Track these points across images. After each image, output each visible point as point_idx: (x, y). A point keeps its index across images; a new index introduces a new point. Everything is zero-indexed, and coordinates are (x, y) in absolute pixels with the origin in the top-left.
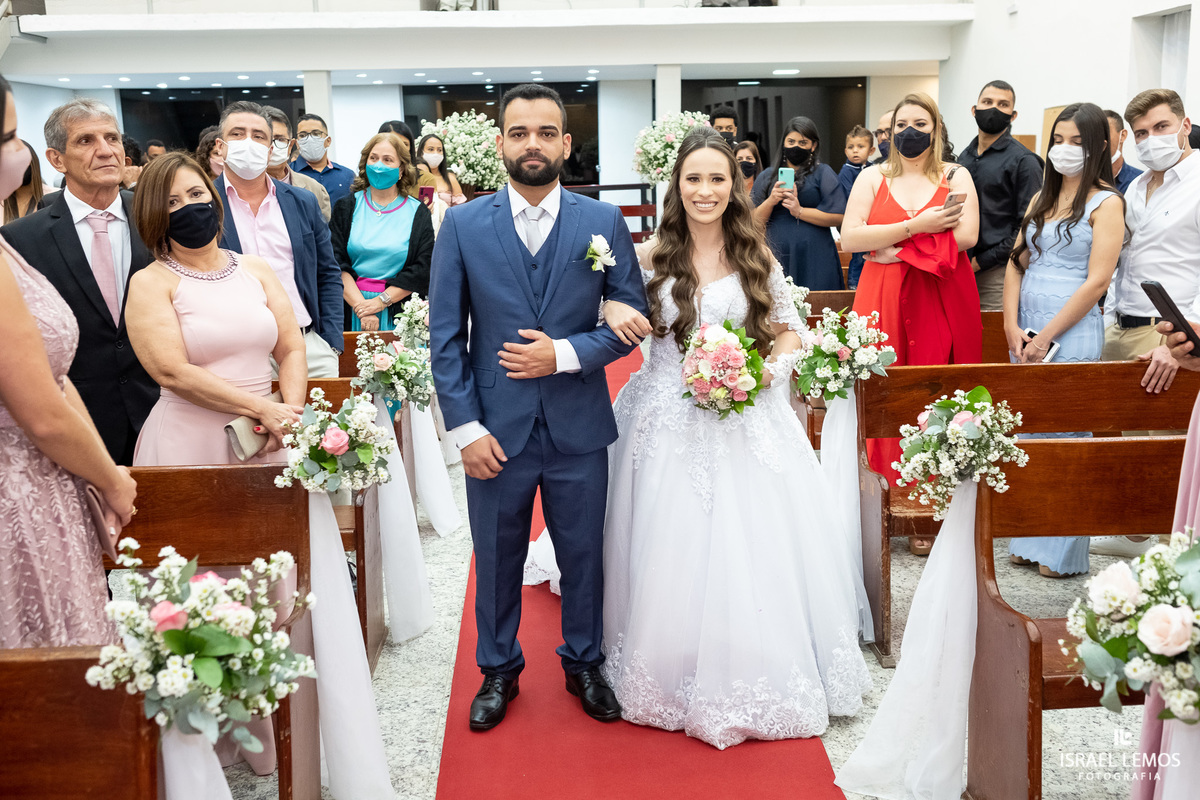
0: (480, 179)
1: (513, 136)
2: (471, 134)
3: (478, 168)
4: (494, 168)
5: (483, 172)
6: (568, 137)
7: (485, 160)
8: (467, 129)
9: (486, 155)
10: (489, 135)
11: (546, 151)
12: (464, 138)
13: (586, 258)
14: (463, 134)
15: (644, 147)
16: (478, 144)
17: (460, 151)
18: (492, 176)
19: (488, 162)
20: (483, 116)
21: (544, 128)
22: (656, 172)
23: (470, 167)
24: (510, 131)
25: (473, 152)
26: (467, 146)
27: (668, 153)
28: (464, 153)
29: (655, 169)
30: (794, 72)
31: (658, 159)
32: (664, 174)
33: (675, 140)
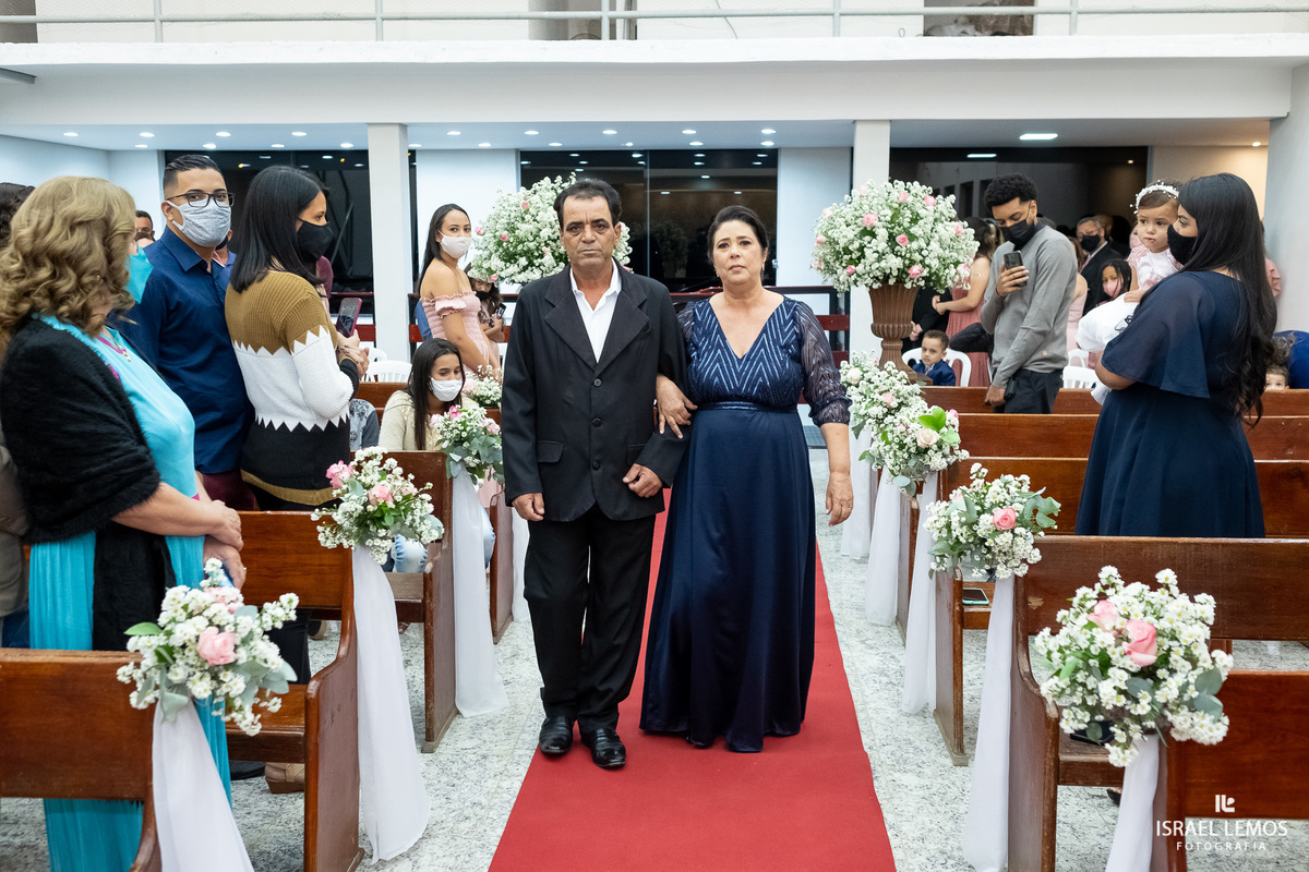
15: (830, 233)
17: (546, 233)
22: (846, 271)
27: (866, 243)
28: (552, 237)
29: (844, 268)
30: (1050, 137)
31: (851, 253)
32: (859, 276)
33: (876, 223)
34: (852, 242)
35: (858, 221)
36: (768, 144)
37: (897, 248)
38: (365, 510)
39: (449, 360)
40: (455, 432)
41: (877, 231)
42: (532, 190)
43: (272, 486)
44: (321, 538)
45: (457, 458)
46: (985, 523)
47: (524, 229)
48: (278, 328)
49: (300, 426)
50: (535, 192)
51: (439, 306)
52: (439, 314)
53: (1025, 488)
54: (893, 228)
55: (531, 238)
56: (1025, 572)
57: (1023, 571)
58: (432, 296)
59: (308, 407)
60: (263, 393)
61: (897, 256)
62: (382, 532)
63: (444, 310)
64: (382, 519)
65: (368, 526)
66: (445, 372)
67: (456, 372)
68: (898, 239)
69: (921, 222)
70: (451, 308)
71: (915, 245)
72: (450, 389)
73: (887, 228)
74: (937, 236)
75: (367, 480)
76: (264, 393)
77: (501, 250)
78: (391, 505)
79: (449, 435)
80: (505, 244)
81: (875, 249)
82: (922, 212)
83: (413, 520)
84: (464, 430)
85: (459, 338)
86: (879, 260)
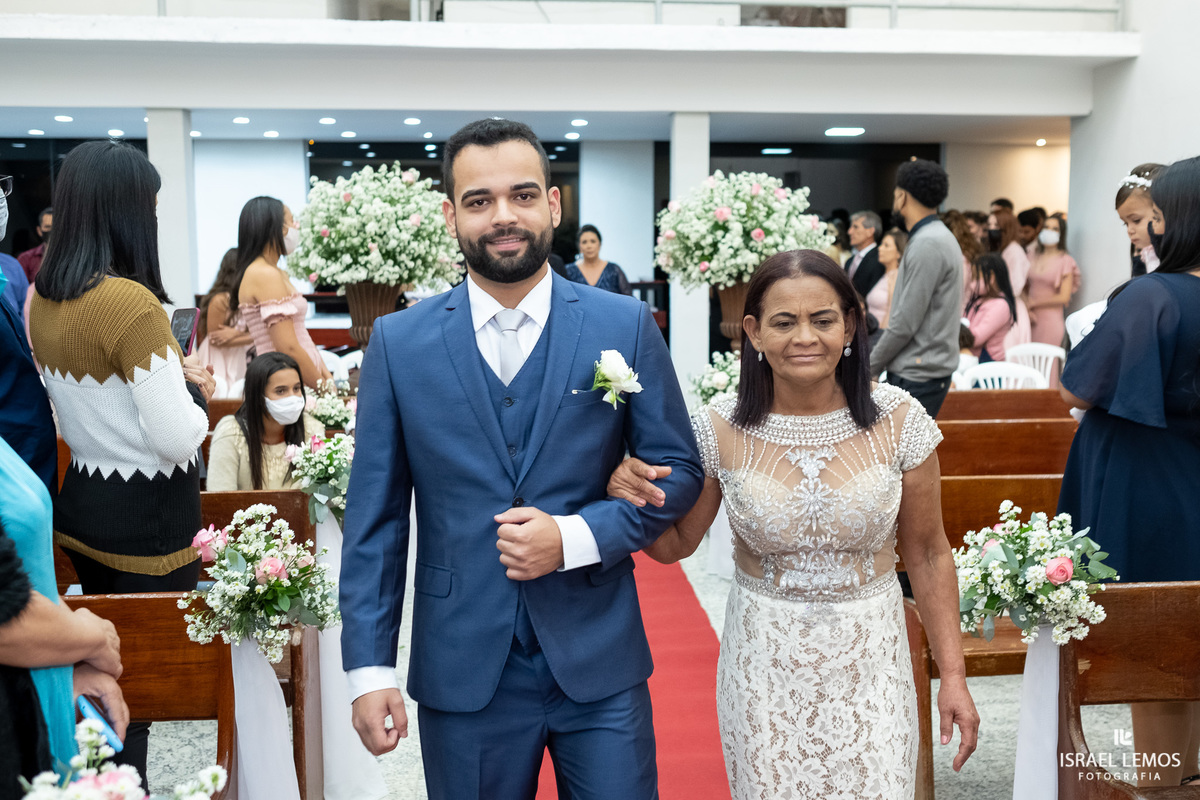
0: (405, 275)
1: (471, 204)
2: (392, 202)
3: (403, 257)
4: (430, 259)
5: (411, 265)
6: (555, 192)
7: (414, 244)
8: (385, 192)
9: (417, 236)
10: (422, 204)
11: (524, 221)
12: (378, 207)
13: (594, 388)
14: (377, 200)
15: (679, 228)
16: (404, 218)
17: (372, 228)
18: (426, 271)
19: (420, 247)
20: (413, 174)
21: (518, 187)
22: (697, 269)
23: (389, 255)
24: (465, 197)
25: (393, 230)
26: (385, 221)
27: (719, 238)
28: (379, 232)
29: (696, 264)
30: (855, 132)
31: (702, 248)
32: (713, 273)
33: (731, 217)
34: (704, 237)
35: (711, 214)
36: (572, 136)
37: (752, 244)
38: (252, 590)
39: (287, 376)
40: (320, 467)
41: (731, 225)
42: (352, 180)
43: (102, 554)
44: (191, 631)
45: (322, 499)
46: (1035, 575)
47: (347, 223)
48: (110, 350)
49: (138, 475)
50: (355, 183)
51: (266, 312)
52: (266, 321)
53: (1068, 530)
54: (746, 222)
55: (354, 233)
56: (1085, 634)
57: (1082, 633)
58: (255, 301)
59: (148, 448)
60: (84, 431)
61: (751, 251)
62: (275, 620)
63: (273, 317)
64: (275, 600)
65: (254, 612)
66: (282, 390)
67: (296, 389)
68: (754, 234)
69: (775, 216)
70: (281, 315)
71: (770, 240)
72: (289, 408)
73: (741, 222)
74: (792, 232)
75: (250, 550)
76: (88, 434)
77: (320, 247)
78: (286, 583)
79: (312, 471)
80: (325, 240)
81: (730, 244)
82: (775, 206)
83: (312, 600)
84: (330, 465)
85: (291, 349)
86: (734, 256)
